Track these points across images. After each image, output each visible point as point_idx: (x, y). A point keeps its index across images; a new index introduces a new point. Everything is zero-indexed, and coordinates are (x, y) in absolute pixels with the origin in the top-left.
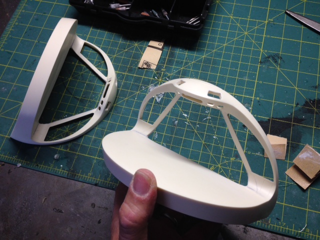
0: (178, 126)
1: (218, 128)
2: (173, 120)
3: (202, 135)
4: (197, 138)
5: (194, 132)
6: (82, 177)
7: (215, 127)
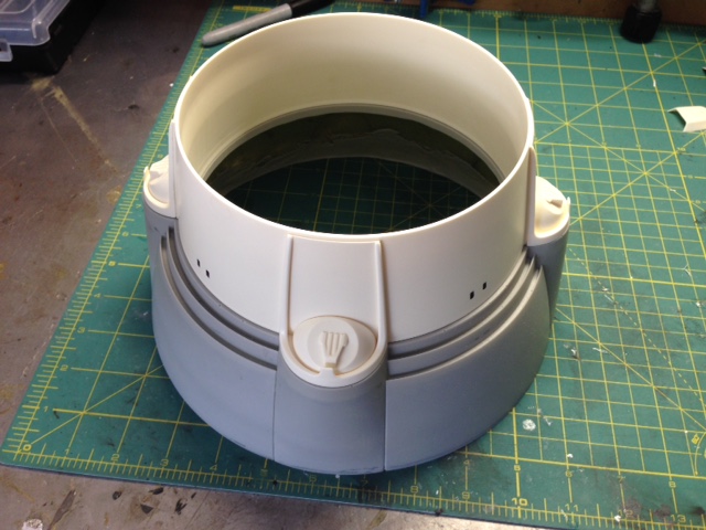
0: (581, 357)
1: (673, 355)
2: (567, 347)
3: (644, 371)
4: (635, 379)
5: (623, 367)
6: (398, 497)
7: (665, 353)
